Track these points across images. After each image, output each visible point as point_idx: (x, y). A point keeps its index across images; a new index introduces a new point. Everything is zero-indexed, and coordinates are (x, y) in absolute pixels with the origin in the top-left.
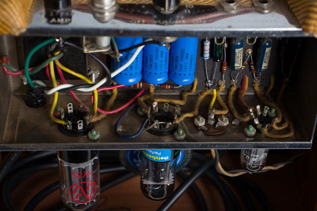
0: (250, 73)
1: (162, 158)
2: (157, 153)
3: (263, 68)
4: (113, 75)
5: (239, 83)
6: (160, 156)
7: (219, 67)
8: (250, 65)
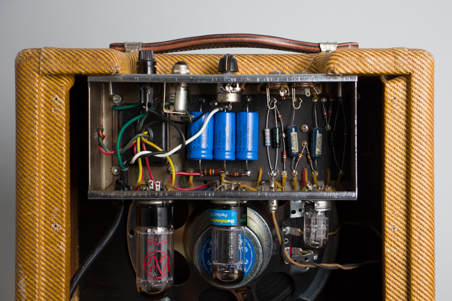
0: (309, 166)
1: (229, 221)
2: (223, 215)
3: (317, 153)
4: (187, 142)
5: (300, 175)
6: (227, 219)
7: (280, 158)
8: (307, 155)
